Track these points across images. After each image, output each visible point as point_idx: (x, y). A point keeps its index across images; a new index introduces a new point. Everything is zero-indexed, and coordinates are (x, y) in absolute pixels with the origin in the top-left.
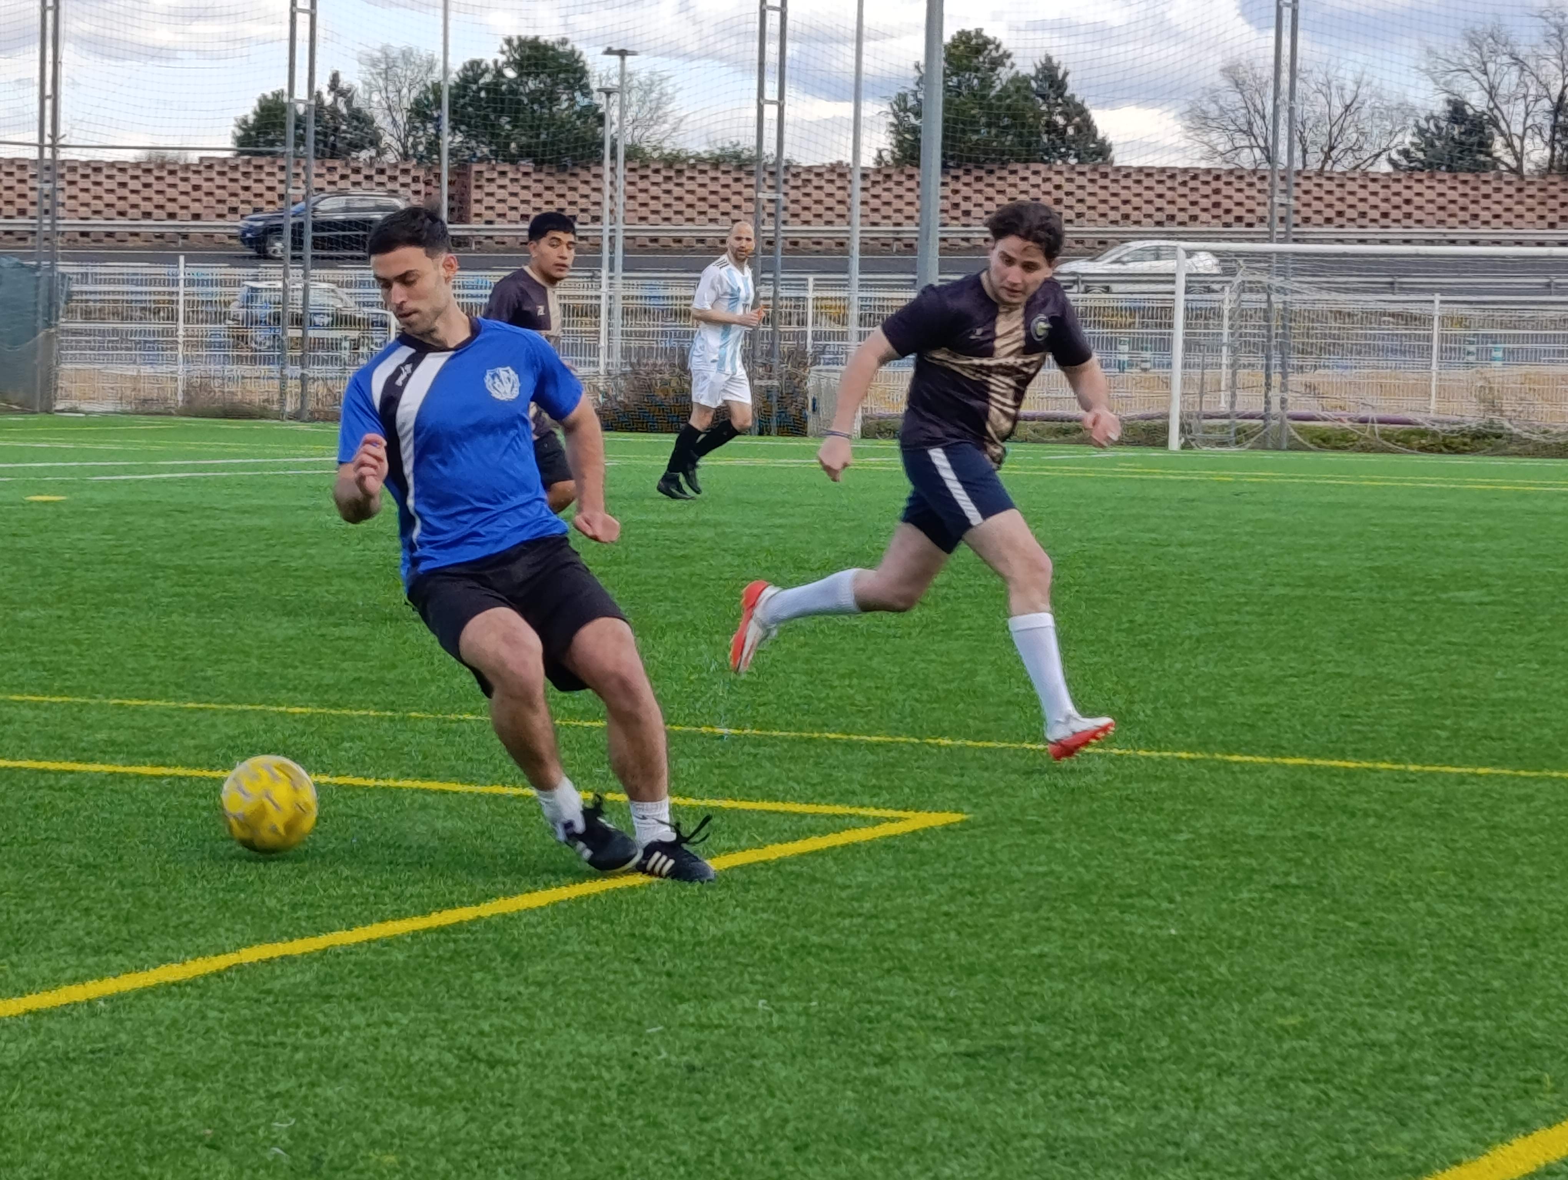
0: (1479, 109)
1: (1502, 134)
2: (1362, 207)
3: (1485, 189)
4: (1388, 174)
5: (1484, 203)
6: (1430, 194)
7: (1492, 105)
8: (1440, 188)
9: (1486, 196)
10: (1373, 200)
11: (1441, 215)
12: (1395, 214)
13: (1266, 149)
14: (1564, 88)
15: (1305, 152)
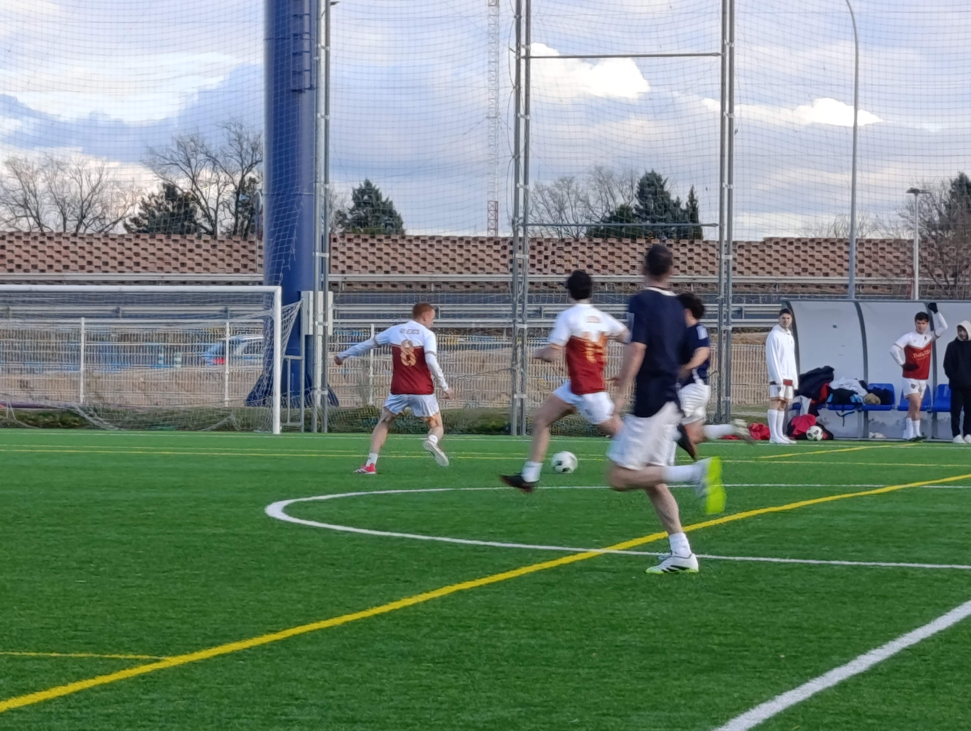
0: (186, 191)
1: (202, 208)
2: (105, 258)
3: (189, 246)
4: (122, 236)
5: (189, 255)
6: (151, 249)
7: (194, 187)
8: (159, 245)
9: (191, 251)
10: (112, 253)
11: (160, 264)
12: (128, 263)
13: (37, 218)
14: (243, 176)
15: (65, 220)
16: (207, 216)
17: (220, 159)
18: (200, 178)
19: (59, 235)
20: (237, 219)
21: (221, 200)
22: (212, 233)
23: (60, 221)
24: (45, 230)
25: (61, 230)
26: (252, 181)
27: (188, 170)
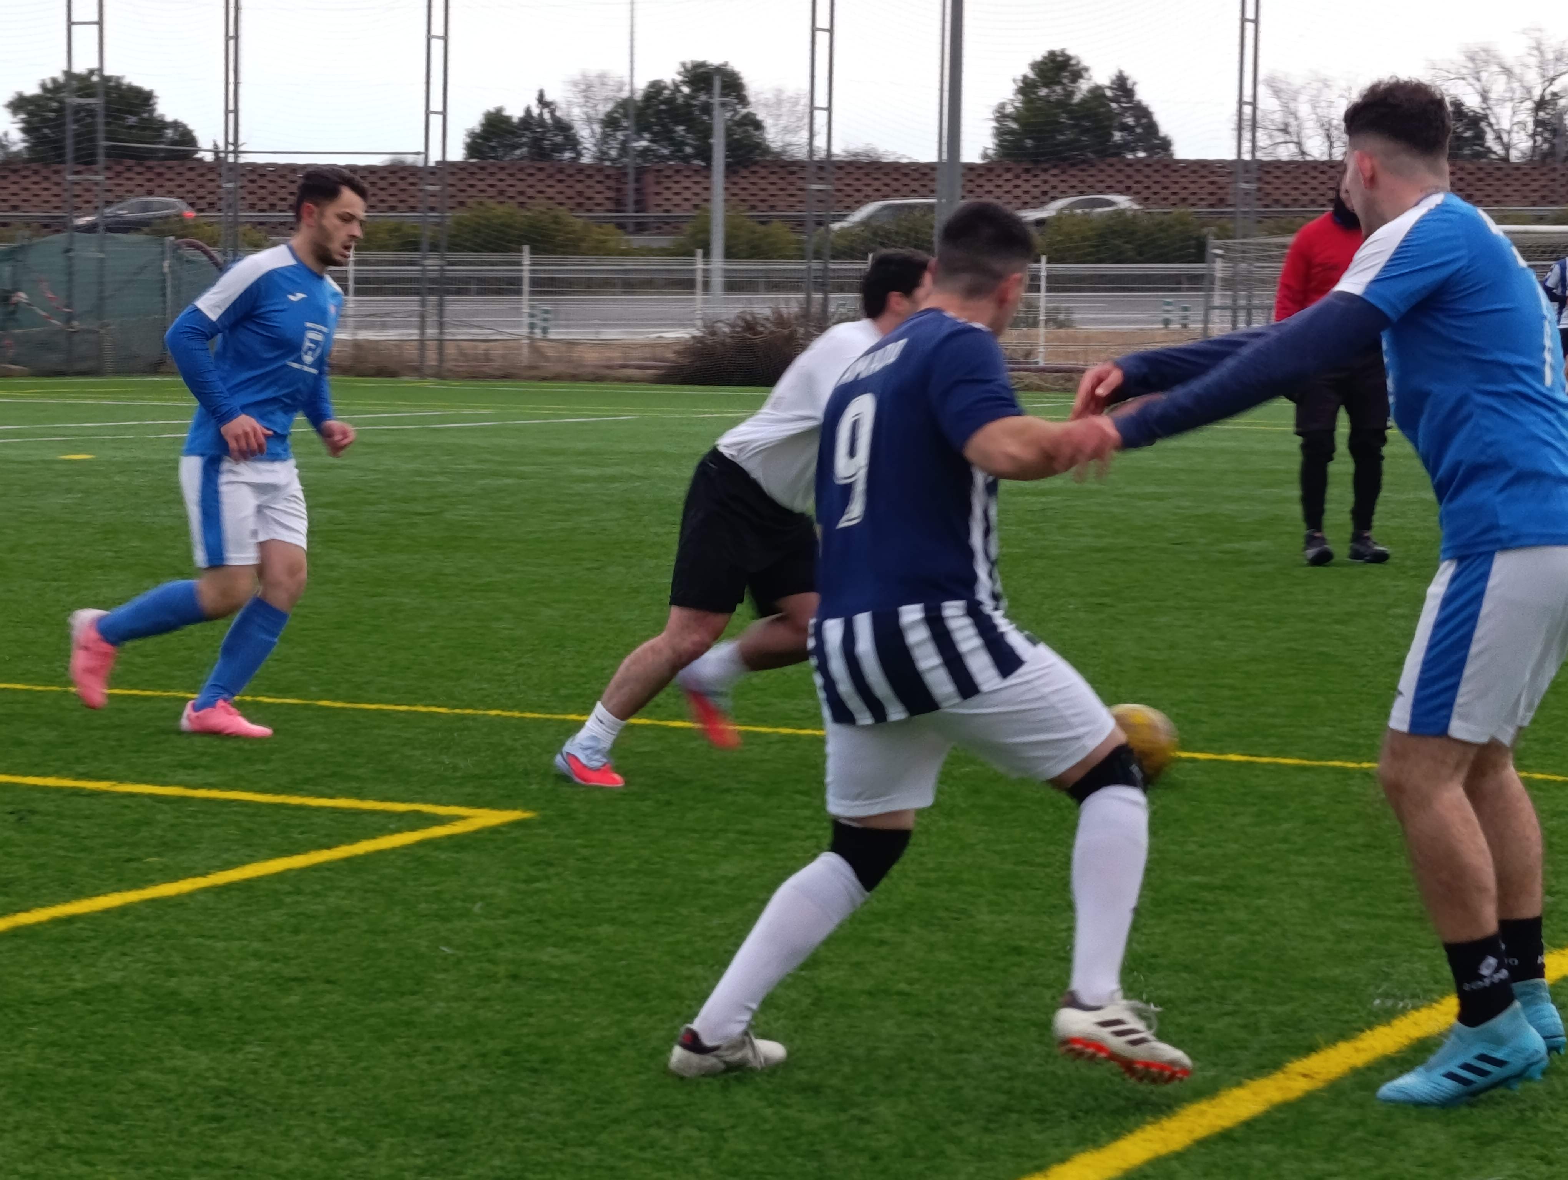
0: (1474, 109)
1: (1493, 129)
5: (1478, 185)
7: (1484, 106)
13: (1299, 144)
14: (1544, 90)
15: (1331, 146)
16: (1499, 138)
17: (1517, 70)
18: (1493, 95)
19: (1324, 163)
20: (1535, 141)
21: (1516, 120)
22: (1506, 159)
23: (1325, 148)
24: (1309, 158)
25: (1325, 158)
26: (1554, 94)
27: (1478, 85)
